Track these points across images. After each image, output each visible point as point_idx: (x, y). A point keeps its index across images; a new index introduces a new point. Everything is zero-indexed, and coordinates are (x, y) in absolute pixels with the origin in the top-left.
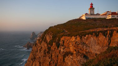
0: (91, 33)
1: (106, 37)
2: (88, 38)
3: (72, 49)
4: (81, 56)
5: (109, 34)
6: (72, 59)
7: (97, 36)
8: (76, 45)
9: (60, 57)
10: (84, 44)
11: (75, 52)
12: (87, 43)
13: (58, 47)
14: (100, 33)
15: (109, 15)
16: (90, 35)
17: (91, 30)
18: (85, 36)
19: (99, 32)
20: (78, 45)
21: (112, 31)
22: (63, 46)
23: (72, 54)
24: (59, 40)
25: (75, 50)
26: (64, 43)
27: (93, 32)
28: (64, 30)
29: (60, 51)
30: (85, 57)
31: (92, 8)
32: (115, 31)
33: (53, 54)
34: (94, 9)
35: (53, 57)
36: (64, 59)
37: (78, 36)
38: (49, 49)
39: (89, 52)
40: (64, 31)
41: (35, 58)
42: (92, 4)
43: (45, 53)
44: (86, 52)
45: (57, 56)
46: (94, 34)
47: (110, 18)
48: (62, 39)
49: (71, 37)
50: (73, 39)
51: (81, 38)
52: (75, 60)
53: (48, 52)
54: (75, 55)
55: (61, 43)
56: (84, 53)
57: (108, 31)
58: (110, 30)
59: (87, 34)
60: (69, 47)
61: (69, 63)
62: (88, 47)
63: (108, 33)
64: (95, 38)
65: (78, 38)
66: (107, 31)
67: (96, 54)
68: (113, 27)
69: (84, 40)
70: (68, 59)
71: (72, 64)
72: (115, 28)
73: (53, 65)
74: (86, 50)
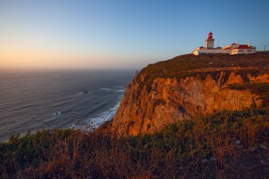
0: (194, 75)
1: (216, 82)
2: (188, 81)
3: (165, 96)
4: (175, 108)
5: (223, 76)
6: (163, 110)
7: (203, 79)
8: (171, 91)
9: (150, 106)
10: (182, 89)
11: (168, 101)
12: (186, 88)
13: (149, 91)
14: (208, 75)
15: (235, 48)
16: (192, 78)
17: (196, 70)
18: (185, 78)
19: (206, 74)
20: (173, 91)
21: (228, 73)
22: (155, 90)
23: (164, 103)
24: (152, 83)
25: (169, 98)
26: (156, 86)
27: (198, 73)
28: (163, 68)
29: (150, 97)
30: (181, 109)
31: (210, 39)
32: (232, 73)
33: (142, 101)
34: (213, 40)
35: (141, 104)
36: (154, 109)
37: (175, 78)
38: (139, 93)
39: (188, 103)
40: (162, 70)
41: (127, 103)
42: (211, 34)
43: (133, 98)
44: (183, 102)
45: (147, 104)
46: (198, 76)
47: (236, 53)
48: (155, 81)
49: (166, 79)
50: (168, 82)
51: (178, 82)
52: (167, 111)
53: (137, 98)
54: (167, 105)
55: (153, 86)
56: (181, 103)
58: (224, 71)
59: (187, 76)
60: (162, 93)
61: (159, 115)
62: (187, 96)
63: (221, 75)
64: (199, 82)
65: (175, 82)
66: (219, 72)
67: (198, 107)
68: (233, 66)
69: (183, 85)
70: (159, 109)
71: (161, 117)
72: (235, 68)
73: (140, 115)
74: (184, 99)
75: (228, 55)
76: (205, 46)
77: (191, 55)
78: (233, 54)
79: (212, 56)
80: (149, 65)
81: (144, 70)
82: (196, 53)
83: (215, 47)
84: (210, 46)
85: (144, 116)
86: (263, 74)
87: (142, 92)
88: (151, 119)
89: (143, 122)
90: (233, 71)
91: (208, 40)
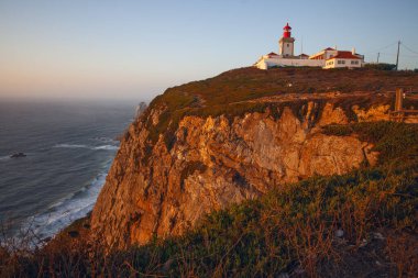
0: (260, 109)
1: (301, 122)
2: (249, 122)
3: (204, 154)
4: (226, 177)
5: (312, 111)
6: (202, 184)
7: (277, 116)
8: (216, 143)
9: (174, 177)
10: (237, 139)
11: (211, 165)
12: (246, 136)
13: (170, 147)
14: (287, 109)
15: (331, 57)
16: (256, 115)
17: (264, 100)
18: (242, 116)
19: (282, 106)
20: (221, 142)
21: (321, 104)
22: (182, 144)
23: (203, 169)
24: (175, 127)
25: (213, 159)
26: (186, 134)
27: (266, 104)
28: (199, 97)
29: (175, 158)
30: (238, 179)
31: (288, 38)
32: (328, 104)
33: (156, 168)
34: (293, 40)
35: (155, 175)
36: (182, 183)
37: (222, 116)
38: (148, 150)
39: (250, 165)
40: (197, 100)
42: (288, 28)
43: (137, 163)
44: (242, 165)
45: (166, 174)
46: (267, 111)
47: (333, 66)
48: (183, 124)
49: (205, 118)
50: (210, 124)
51: (230, 125)
52: (209, 186)
53: (145, 161)
54: (210, 173)
55: (179, 134)
56: (237, 166)
57: (310, 104)
58: (315, 101)
59: (248, 111)
60: (197, 148)
61: (194, 196)
62: (247, 152)
63: (309, 108)
64: (270, 122)
65: (224, 124)
66: (305, 102)
67: (270, 172)
68: (328, 91)
69: (239, 130)
70: (194, 183)
71: (199, 200)
72: (332, 95)
73: (155, 199)
74: (243, 157)
75: (319, 69)
76: (279, 51)
77: (253, 70)
78: (327, 67)
79: (291, 70)
80: (169, 90)
81: (158, 100)
82: (263, 66)
83: (296, 54)
84: (287, 52)
85: (162, 200)
86: (377, 105)
87: (156, 150)
88: (177, 205)
89: (160, 213)
90: (329, 100)
91: (284, 40)
